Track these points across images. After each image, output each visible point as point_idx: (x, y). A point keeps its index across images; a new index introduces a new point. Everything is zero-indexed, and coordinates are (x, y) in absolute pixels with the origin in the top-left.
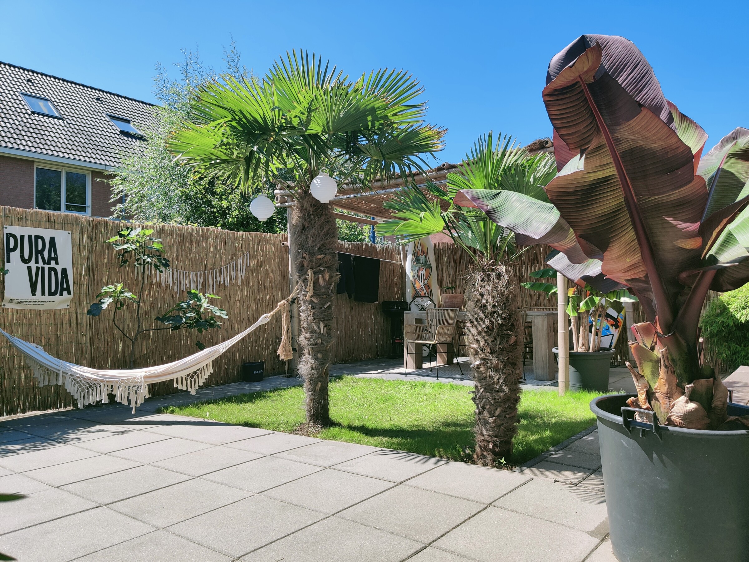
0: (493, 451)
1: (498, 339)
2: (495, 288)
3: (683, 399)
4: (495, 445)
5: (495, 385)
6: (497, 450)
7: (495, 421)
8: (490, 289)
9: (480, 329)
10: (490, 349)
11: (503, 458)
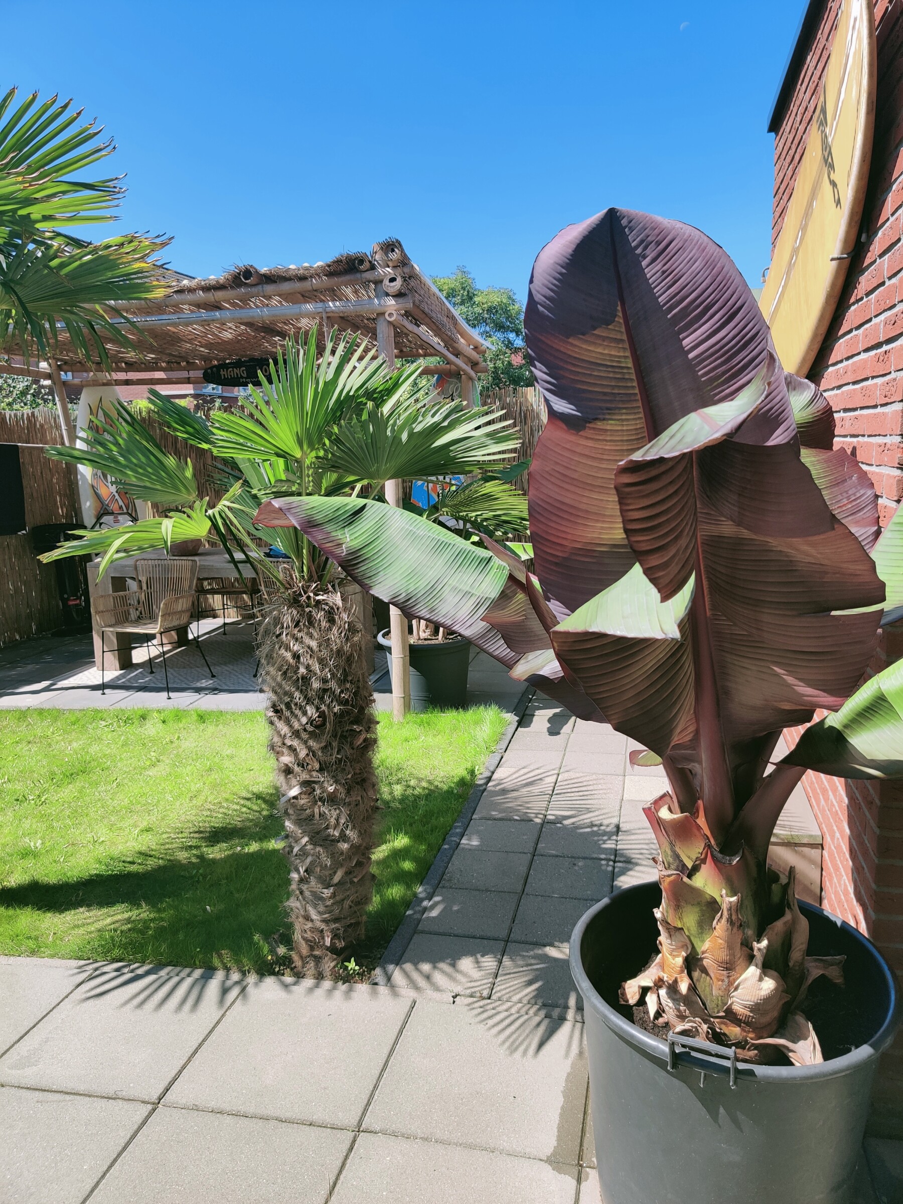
0: (333, 950)
1: (335, 744)
2: (325, 642)
3: (753, 971)
4: (335, 936)
5: (331, 831)
6: (340, 944)
7: (334, 895)
8: (314, 644)
9: (296, 725)
10: (320, 764)
11: (353, 959)
